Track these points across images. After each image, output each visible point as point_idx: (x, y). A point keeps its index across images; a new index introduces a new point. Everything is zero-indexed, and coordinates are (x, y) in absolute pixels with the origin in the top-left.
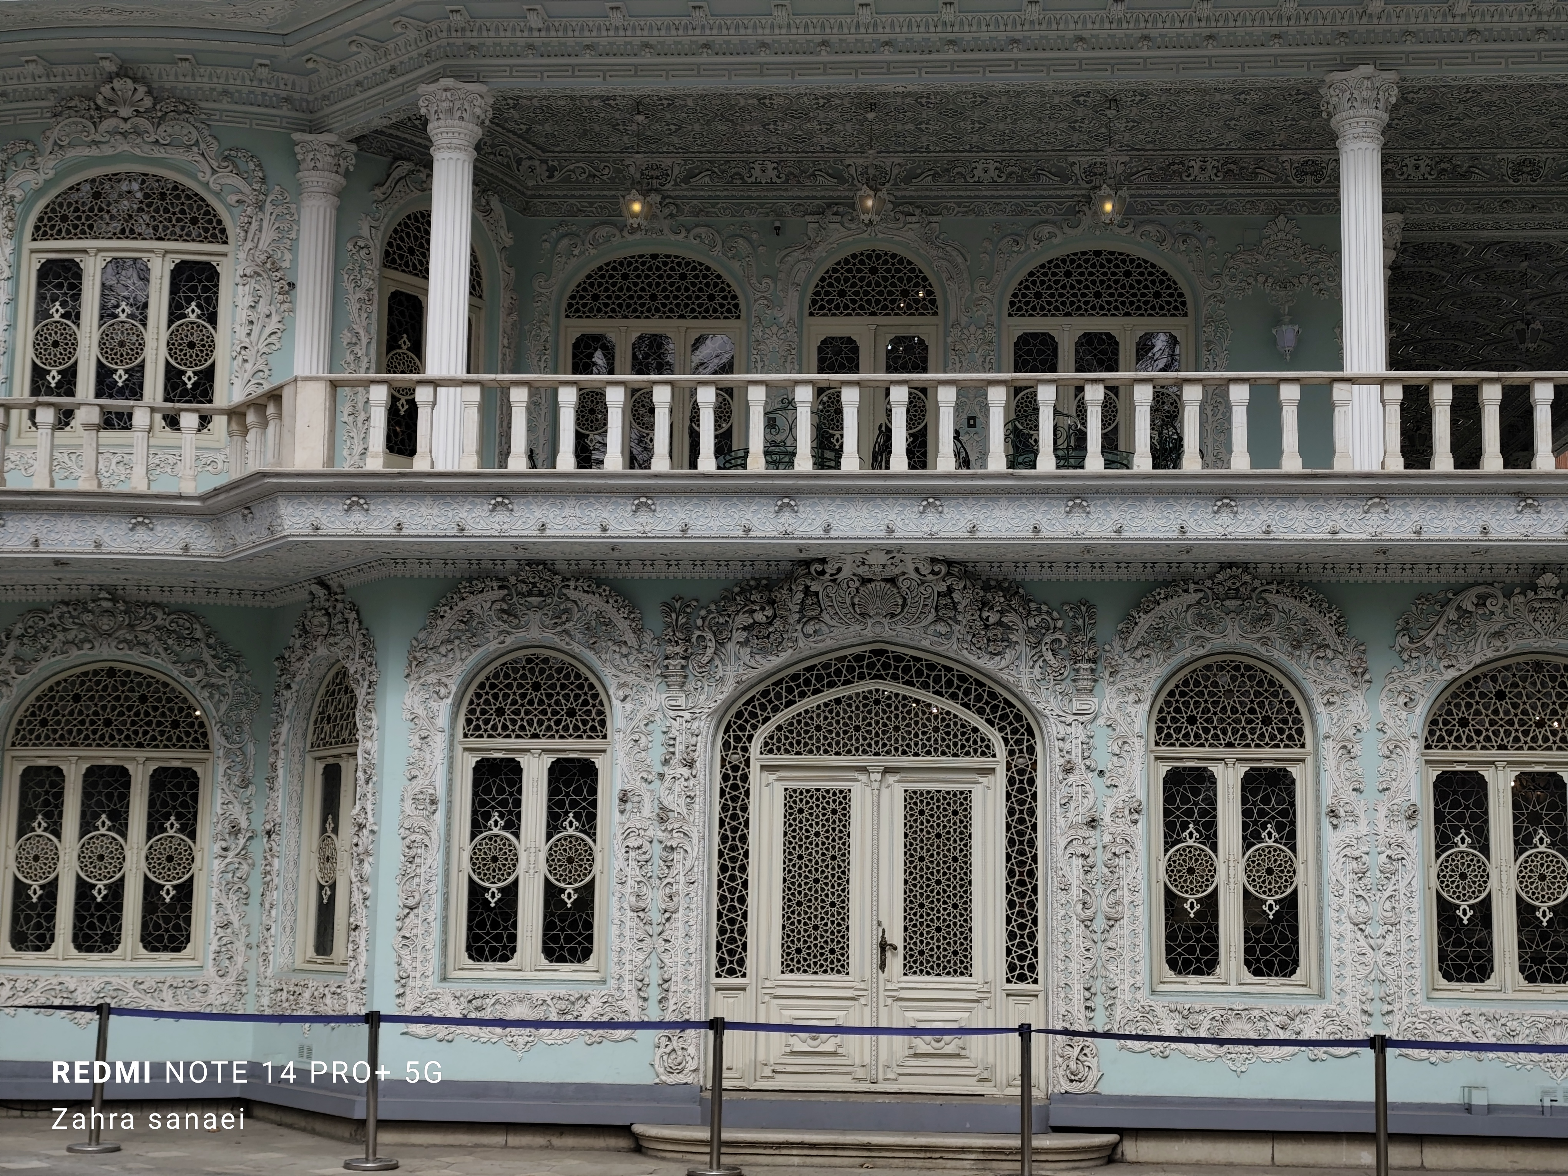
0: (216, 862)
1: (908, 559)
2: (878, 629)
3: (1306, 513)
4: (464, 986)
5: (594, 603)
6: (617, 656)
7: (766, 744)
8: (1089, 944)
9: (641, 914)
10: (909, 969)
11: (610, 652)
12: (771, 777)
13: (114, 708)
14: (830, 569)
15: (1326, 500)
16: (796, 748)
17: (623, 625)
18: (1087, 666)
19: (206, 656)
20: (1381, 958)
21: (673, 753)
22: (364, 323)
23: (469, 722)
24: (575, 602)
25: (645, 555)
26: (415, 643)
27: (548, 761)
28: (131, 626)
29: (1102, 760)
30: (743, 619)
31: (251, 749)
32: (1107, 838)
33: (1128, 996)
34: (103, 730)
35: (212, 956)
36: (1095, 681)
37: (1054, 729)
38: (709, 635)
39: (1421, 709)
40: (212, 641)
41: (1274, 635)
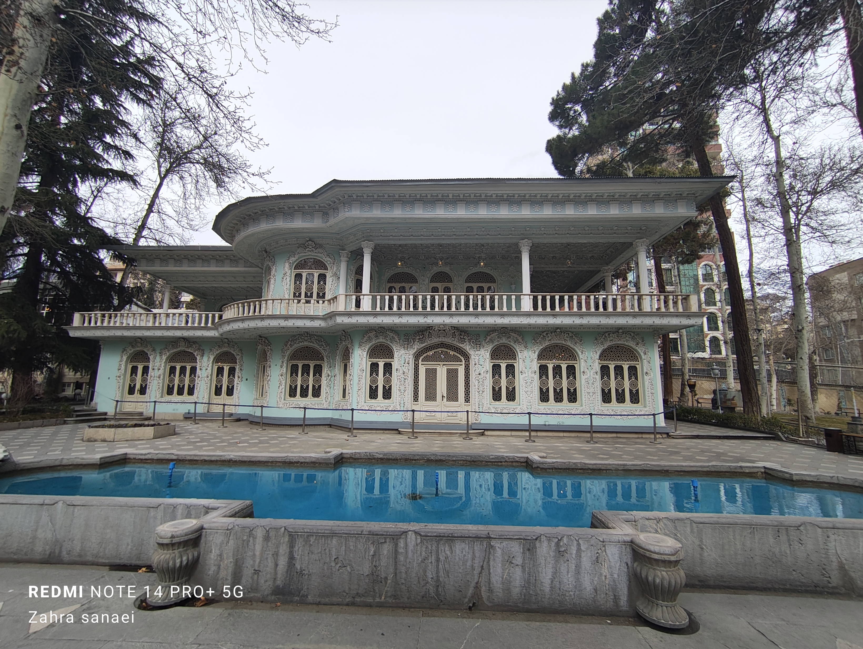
0: (325, 381)
1: (447, 326)
2: (442, 339)
3: (516, 318)
4: (369, 403)
5: (391, 334)
6: (396, 344)
7: (422, 360)
8: (479, 396)
9: (400, 391)
10: (447, 401)
11: (394, 343)
12: (423, 366)
13: (307, 354)
14: (433, 328)
15: (520, 316)
16: (427, 361)
17: (397, 338)
18: (479, 346)
19: (324, 344)
20: (530, 398)
21: (406, 362)
22: (352, 284)
23: (369, 356)
24: (388, 334)
25: (401, 326)
26: (360, 342)
27: (383, 363)
28: (310, 339)
29: (481, 363)
30: (418, 337)
31: (331, 361)
32: (482, 377)
33: (486, 405)
34: (305, 357)
35: (324, 398)
36: (480, 348)
37: (473, 357)
38: (412, 340)
39: (537, 353)
40: (324, 341)
41: (511, 340)
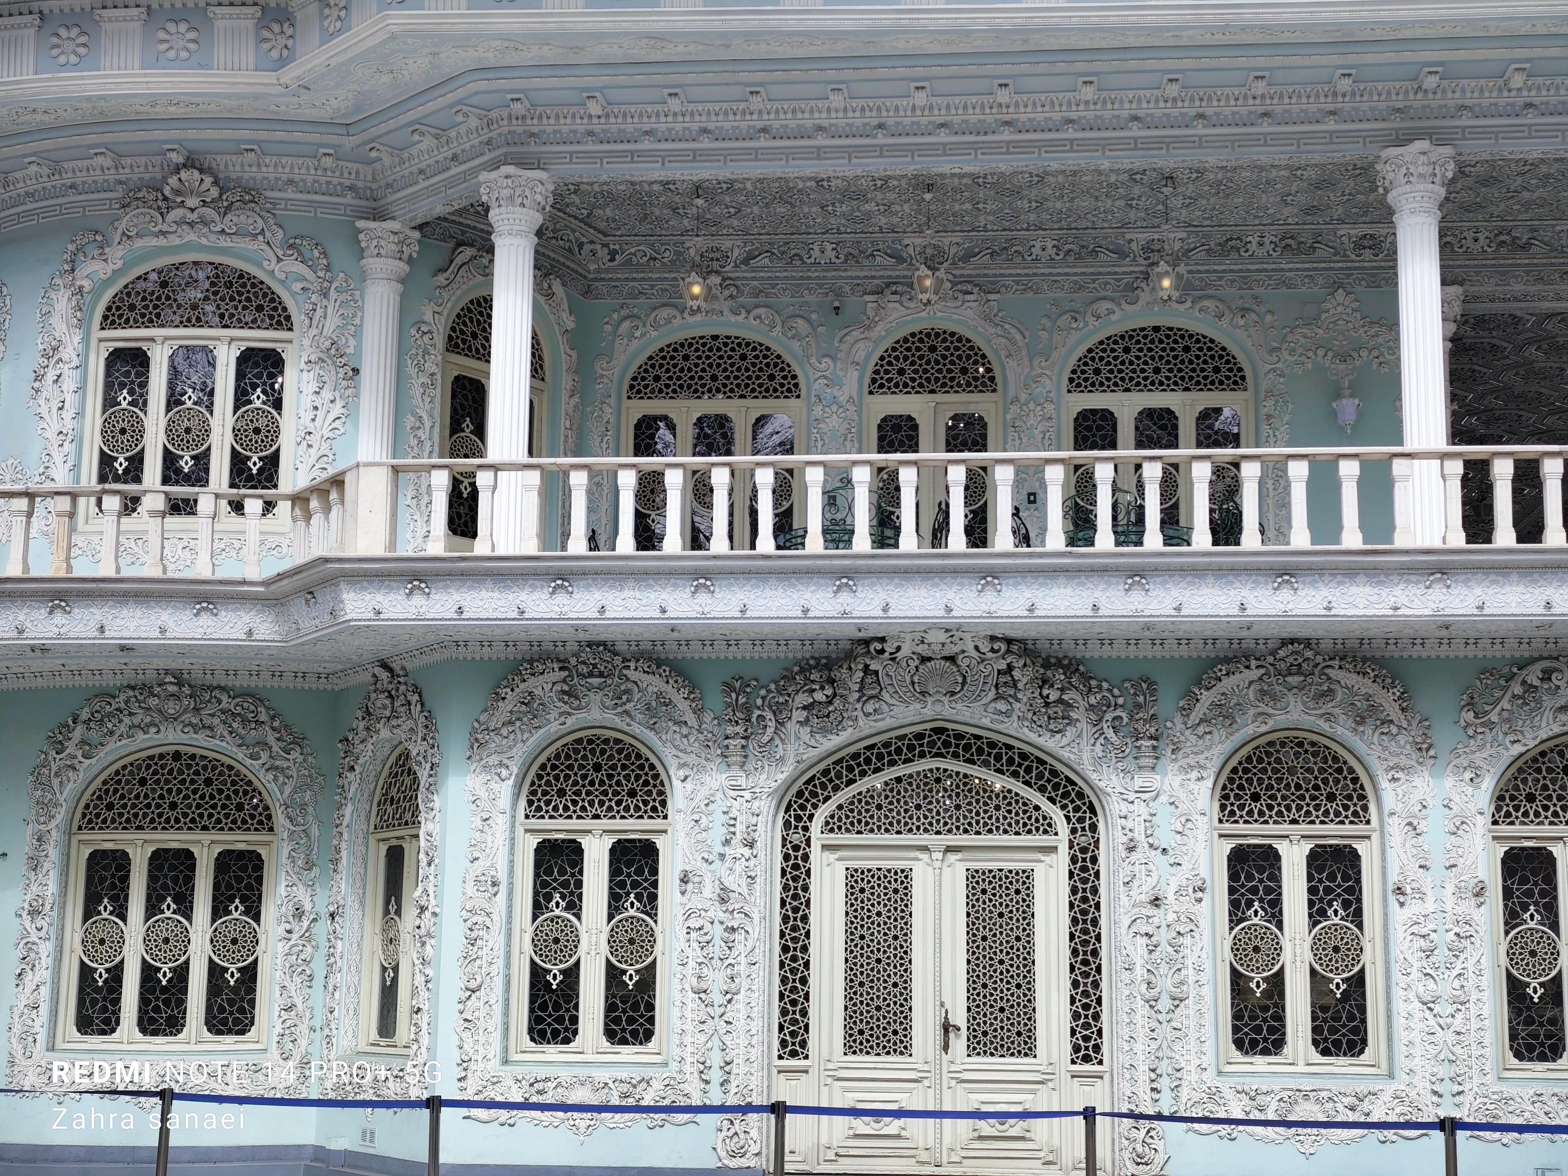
0: (281, 944)
1: (967, 637)
2: (938, 708)
3: (1368, 589)
4: (526, 1069)
5: (654, 683)
6: (677, 736)
7: (827, 823)
8: (1154, 1024)
9: (703, 996)
10: (972, 1050)
11: (671, 732)
12: (831, 857)
13: (179, 791)
14: (889, 647)
15: (1387, 576)
16: (857, 827)
17: (683, 706)
18: (1149, 743)
19: (271, 738)
20: (1451, 1037)
21: (734, 833)
22: (428, 407)
23: (530, 803)
24: (636, 683)
25: (705, 635)
26: (476, 725)
27: (609, 841)
28: (196, 710)
29: (1165, 838)
30: (802, 699)
31: (315, 831)
32: (1171, 917)
33: (1194, 1077)
34: (168, 813)
35: (276, 1039)
36: (1157, 758)
37: (1115, 806)
38: (769, 715)
39: (1488, 784)
40: (276, 724)
41: (1337, 711)
